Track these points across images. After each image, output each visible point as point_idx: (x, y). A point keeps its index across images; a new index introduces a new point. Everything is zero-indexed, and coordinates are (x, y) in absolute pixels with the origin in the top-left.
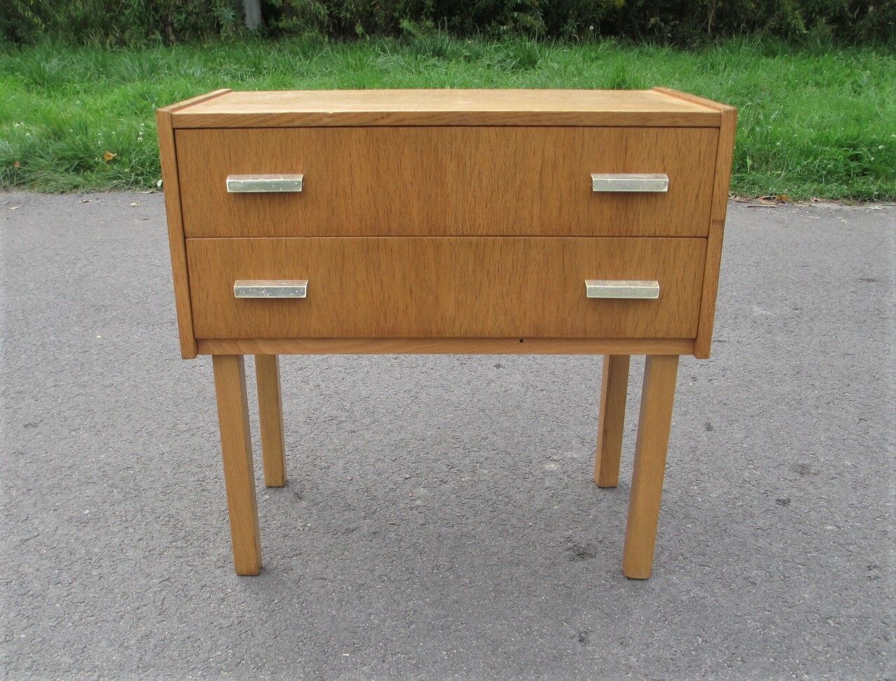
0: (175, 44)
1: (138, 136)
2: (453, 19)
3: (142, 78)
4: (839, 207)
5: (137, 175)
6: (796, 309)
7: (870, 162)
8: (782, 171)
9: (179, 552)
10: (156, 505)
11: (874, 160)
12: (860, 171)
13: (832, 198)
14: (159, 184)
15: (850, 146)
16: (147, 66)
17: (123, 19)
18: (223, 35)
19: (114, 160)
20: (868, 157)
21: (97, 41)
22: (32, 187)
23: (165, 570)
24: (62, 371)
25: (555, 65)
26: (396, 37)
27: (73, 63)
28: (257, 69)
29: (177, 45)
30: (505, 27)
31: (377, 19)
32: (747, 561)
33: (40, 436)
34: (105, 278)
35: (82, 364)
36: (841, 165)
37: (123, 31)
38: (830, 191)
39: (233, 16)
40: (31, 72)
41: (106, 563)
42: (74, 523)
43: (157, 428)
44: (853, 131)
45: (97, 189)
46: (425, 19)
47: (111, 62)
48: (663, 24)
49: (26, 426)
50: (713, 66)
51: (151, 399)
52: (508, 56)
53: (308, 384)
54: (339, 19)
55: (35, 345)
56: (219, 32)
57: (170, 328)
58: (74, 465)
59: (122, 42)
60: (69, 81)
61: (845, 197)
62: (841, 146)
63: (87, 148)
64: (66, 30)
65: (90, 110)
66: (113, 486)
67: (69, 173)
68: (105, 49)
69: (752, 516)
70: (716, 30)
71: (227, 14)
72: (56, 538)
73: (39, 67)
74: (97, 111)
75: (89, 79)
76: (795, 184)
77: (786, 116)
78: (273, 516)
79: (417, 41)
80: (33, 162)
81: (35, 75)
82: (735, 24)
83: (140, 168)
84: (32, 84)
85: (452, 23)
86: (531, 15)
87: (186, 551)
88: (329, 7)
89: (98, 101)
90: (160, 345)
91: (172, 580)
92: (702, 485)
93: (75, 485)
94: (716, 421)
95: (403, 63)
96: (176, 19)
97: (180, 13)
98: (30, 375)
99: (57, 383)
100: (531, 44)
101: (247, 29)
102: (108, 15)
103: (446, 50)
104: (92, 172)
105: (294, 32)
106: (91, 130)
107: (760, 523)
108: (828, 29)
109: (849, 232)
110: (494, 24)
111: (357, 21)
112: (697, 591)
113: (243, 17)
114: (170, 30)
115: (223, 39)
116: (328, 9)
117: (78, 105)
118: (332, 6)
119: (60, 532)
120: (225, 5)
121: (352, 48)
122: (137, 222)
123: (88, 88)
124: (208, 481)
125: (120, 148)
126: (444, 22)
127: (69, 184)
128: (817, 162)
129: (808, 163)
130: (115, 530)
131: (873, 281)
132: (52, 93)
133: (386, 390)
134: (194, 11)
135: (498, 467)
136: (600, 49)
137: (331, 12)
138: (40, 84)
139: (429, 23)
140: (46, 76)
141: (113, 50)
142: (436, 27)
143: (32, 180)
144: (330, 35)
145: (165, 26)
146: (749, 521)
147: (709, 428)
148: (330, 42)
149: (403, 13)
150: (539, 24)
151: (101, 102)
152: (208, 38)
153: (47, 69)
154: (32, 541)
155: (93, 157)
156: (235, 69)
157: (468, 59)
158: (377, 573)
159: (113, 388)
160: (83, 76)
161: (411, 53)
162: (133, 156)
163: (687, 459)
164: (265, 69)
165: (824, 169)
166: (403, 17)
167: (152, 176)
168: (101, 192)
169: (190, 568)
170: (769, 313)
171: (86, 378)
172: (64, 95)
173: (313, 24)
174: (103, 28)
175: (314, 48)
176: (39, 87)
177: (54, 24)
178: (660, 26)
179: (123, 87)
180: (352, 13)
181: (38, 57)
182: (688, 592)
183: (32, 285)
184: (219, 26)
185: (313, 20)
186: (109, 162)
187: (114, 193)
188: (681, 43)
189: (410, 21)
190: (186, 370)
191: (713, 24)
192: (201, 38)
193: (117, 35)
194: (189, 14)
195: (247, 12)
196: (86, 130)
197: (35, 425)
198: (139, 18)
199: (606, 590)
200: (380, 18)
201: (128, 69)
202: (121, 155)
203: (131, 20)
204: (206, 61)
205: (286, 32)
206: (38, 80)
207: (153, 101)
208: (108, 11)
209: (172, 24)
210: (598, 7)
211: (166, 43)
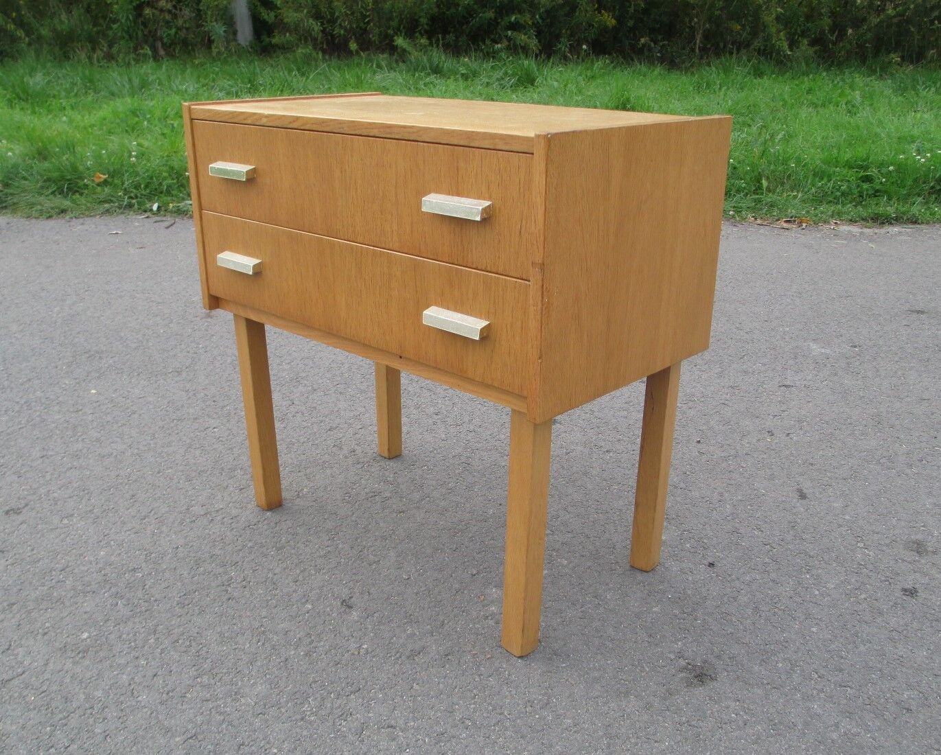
0: (165, 59)
1: (130, 156)
2: (447, 36)
3: (132, 95)
4: (860, 230)
5: (131, 198)
6: (855, 347)
7: (881, 183)
8: (798, 192)
9: (205, 693)
10: (173, 622)
11: (885, 182)
12: (873, 192)
13: (851, 220)
14: (155, 207)
15: (861, 167)
16: (136, 82)
17: (110, 33)
18: (215, 51)
19: (105, 183)
20: (879, 178)
21: (83, 56)
22: (14, 212)
23: (190, 721)
24: (51, 437)
25: (556, 84)
26: (391, 54)
27: (59, 78)
28: (253, 85)
29: (168, 60)
30: (499, 46)
31: (371, 36)
32: (894, 678)
33: (24, 526)
34: (99, 317)
35: (75, 427)
36: (854, 187)
37: (110, 46)
38: (848, 213)
39: (225, 31)
40: (13, 87)
41: (112, 713)
42: (69, 654)
43: (167, 512)
44: (861, 151)
45: (87, 213)
46: (419, 37)
47: (98, 77)
48: (652, 44)
49: (7, 513)
50: (708, 86)
51: (159, 473)
52: (506, 73)
53: (341, 448)
54: (332, 36)
55: (18, 403)
56: (210, 48)
57: (176, 379)
58: (67, 567)
59: (110, 57)
60: (54, 97)
61: (863, 219)
62: (851, 167)
63: (75, 169)
64: (50, 44)
65: (77, 127)
66: (117, 595)
67: (55, 196)
68: (92, 64)
69: (881, 613)
70: (703, 50)
71: (219, 29)
72: (47, 676)
73: (23, 82)
74: (85, 128)
75: (76, 95)
76: (812, 206)
77: (791, 136)
78: (319, 635)
79: (412, 58)
80: (16, 184)
81: (18, 90)
82: (721, 45)
83: (134, 191)
84: (15, 99)
85: (447, 41)
86: (525, 34)
87: (214, 691)
88: (322, 24)
89: (85, 118)
90: (166, 401)
91: (200, 737)
92: (814, 572)
93: (69, 596)
94: (807, 486)
95: (401, 81)
96: (165, 33)
97: (170, 28)
98: (13, 443)
99: (45, 453)
100: (528, 63)
101: (239, 44)
102: (95, 29)
103: (443, 67)
104: (81, 194)
105: (287, 48)
106: (79, 149)
107: (893, 622)
108: (811, 51)
109: (881, 258)
110: (488, 42)
111: (351, 38)
112: (845, 725)
113: (235, 33)
114: (159, 44)
115: (214, 54)
116: (321, 25)
117: (65, 122)
118: (325, 22)
119: (51, 666)
120: (216, 21)
121: (348, 66)
122: (132, 250)
123: (75, 103)
124: (235, 585)
125: (112, 169)
126: (438, 40)
127: (57, 207)
128: (831, 185)
129: (822, 184)
130: (123, 661)
131: (922, 312)
132: (37, 109)
133: (432, 454)
134: (184, 25)
135: (577, 555)
136: (595, 69)
137: (325, 29)
138: (23, 100)
139: (424, 41)
140: (30, 92)
141: (101, 64)
142: (431, 44)
143: (14, 204)
144: (324, 52)
145: (154, 40)
146: (879, 620)
147: (803, 496)
148: (324, 58)
149: (397, 31)
150: (533, 43)
151: (89, 119)
152: (199, 54)
153: (31, 83)
154: (16, 682)
155: (82, 178)
156: (229, 85)
157: (465, 77)
158: (458, 716)
159: (112, 459)
160: (68, 91)
161: (408, 71)
162: (125, 178)
163: (789, 537)
164: (261, 85)
165: (838, 190)
166: (397, 34)
167: (147, 199)
168: (91, 216)
169: (222, 718)
170: (828, 351)
171: (80, 446)
172: (50, 111)
173: (306, 41)
174: (90, 42)
175: (308, 64)
176: (23, 103)
177: (38, 38)
178: (649, 46)
179: (111, 102)
180: (346, 30)
181: (21, 71)
182: (837, 725)
183: (14, 328)
184: (210, 42)
185: (306, 37)
186: (98, 185)
187: (106, 218)
188: (671, 63)
189: (404, 38)
190: (199, 434)
191: (701, 45)
192: (192, 53)
193: (105, 49)
194: (179, 29)
195: (239, 27)
196: (74, 148)
197: (17, 511)
198: (128, 32)
199: (739, 729)
200: (374, 37)
201: (117, 85)
202: (113, 177)
203: (119, 34)
204: (199, 77)
205: (279, 48)
206: (22, 95)
207: (145, 118)
208: (95, 25)
209: (161, 39)
210: (590, 26)
211: (156, 57)
